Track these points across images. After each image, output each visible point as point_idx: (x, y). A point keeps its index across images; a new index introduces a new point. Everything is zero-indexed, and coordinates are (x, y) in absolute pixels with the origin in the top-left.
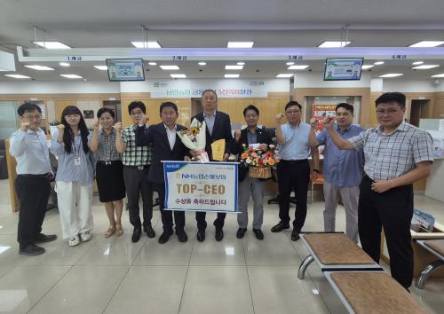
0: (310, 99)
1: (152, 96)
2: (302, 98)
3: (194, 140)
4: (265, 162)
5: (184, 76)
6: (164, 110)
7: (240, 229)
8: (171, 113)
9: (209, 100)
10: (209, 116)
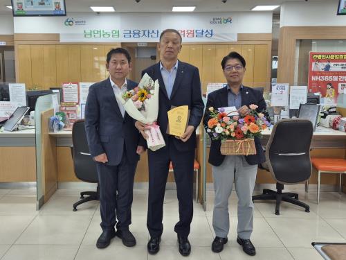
0: (304, 43)
1: (62, 40)
2: (294, 42)
3: (142, 109)
4: (244, 129)
5: (111, 9)
6: (113, 59)
7: (217, 239)
8: (122, 63)
9: (170, 45)
10: (168, 68)
